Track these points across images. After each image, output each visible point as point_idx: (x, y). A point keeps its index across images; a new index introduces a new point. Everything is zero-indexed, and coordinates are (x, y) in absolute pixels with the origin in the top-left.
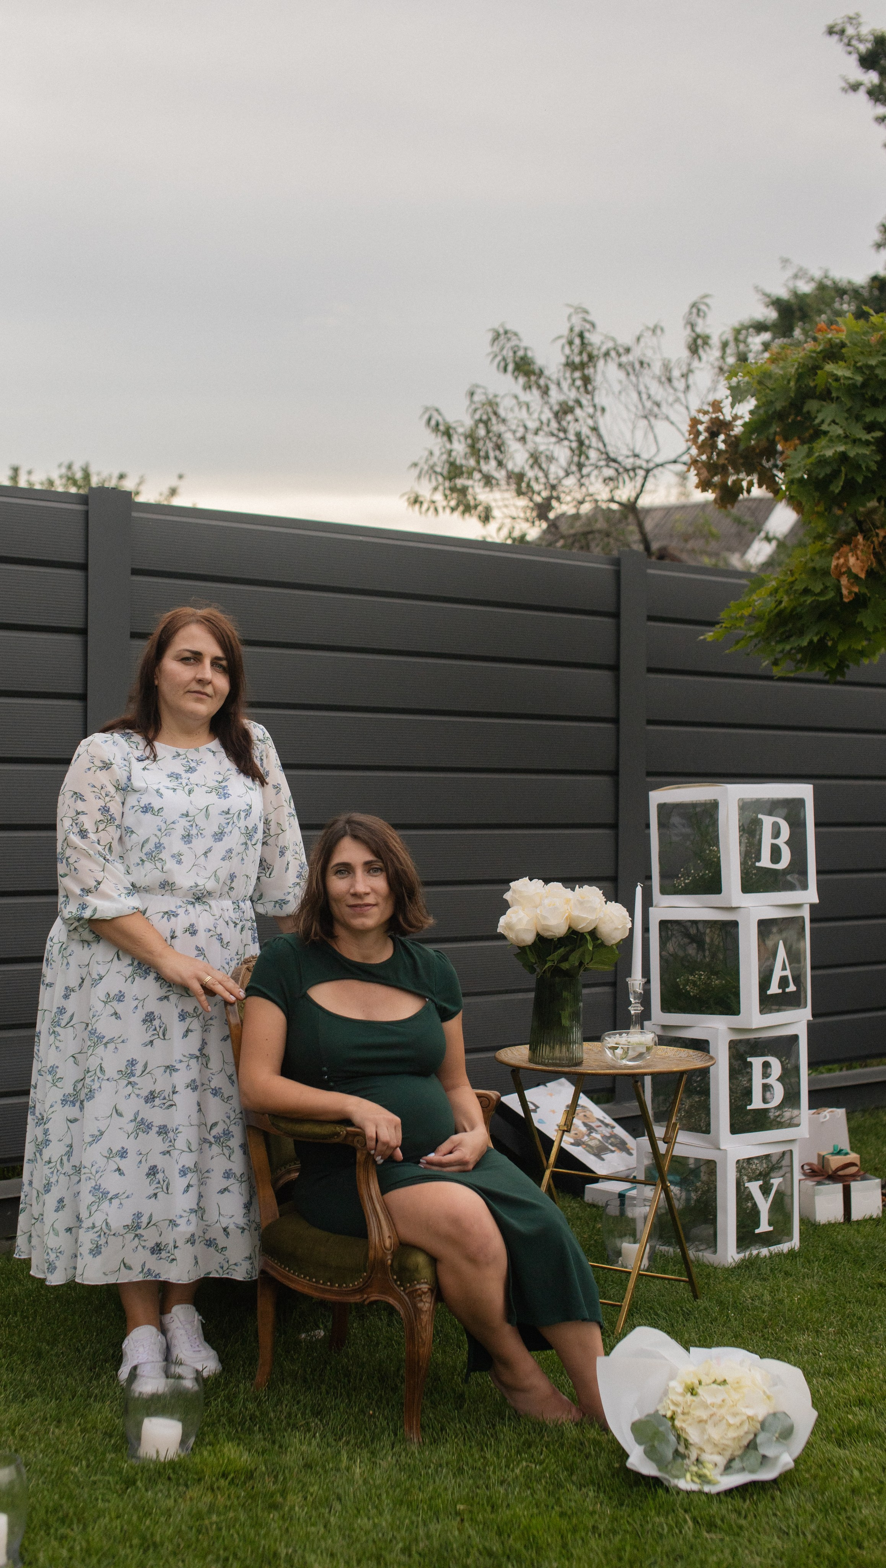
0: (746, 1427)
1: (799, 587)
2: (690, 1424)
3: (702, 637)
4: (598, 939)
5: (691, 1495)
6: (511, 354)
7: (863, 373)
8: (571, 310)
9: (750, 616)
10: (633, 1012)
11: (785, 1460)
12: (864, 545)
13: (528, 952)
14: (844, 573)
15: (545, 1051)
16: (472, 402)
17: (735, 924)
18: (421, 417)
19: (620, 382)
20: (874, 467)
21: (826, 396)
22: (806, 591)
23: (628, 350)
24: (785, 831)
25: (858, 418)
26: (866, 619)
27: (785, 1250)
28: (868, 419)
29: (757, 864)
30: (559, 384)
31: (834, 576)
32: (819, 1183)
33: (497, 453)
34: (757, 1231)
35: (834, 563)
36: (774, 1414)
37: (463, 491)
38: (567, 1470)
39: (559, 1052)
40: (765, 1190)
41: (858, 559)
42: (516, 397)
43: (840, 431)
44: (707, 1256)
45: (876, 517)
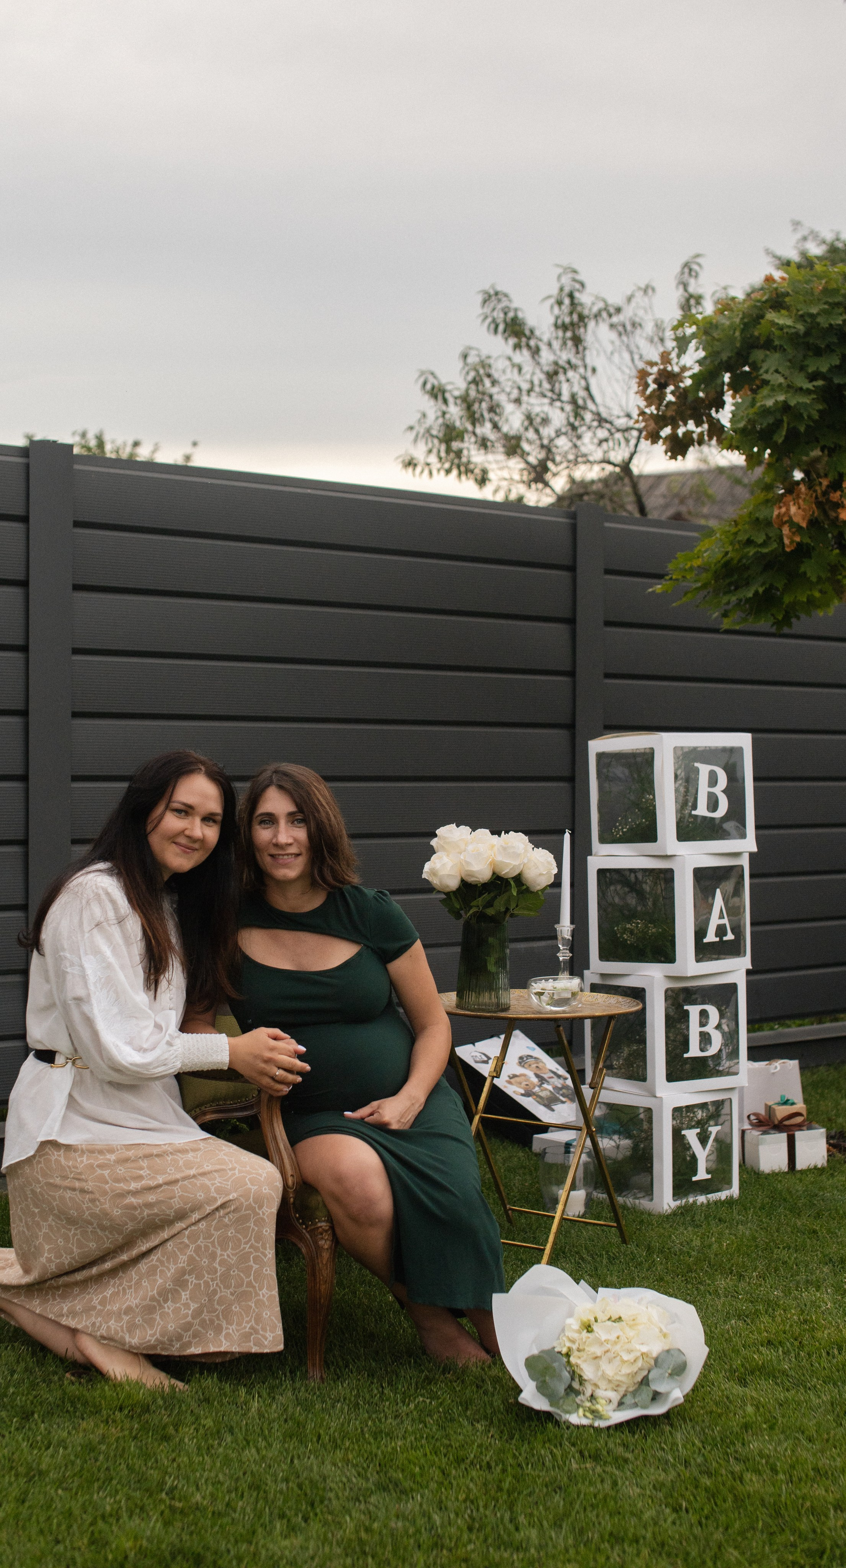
0: (640, 1363)
1: (743, 537)
2: (585, 1361)
3: (650, 590)
4: (523, 885)
5: (581, 1430)
6: (502, 315)
7: (805, 321)
8: (560, 270)
9: (699, 567)
10: (561, 959)
11: (676, 1394)
12: (806, 495)
13: (453, 898)
14: (786, 522)
15: (472, 998)
16: (466, 364)
17: (670, 872)
18: (417, 380)
19: (612, 342)
20: (816, 416)
21: (768, 345)
22: (749, 542)
23: (618, 310)
24: (723, 780)
25: (802, 368)
26: (810, 569)
27: (723, 1198)
28: (810, 370)
29: (694, 812)
30: (550, 345)
31: (776, 526)
32: (765, 1133)
33: (492, 415)
34: (694, 1179)
35: (776, 513)
36: (668, 1351)
37: (459, 453)
38: (462, 1406)
39: (486, 998)
40: (703, 1139)
41: (799, 508)
42: (510, 359)
43: (781, 380)
44: (644, 1204)
45: (820, 467)
